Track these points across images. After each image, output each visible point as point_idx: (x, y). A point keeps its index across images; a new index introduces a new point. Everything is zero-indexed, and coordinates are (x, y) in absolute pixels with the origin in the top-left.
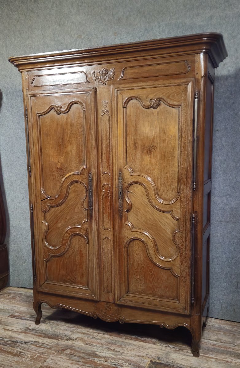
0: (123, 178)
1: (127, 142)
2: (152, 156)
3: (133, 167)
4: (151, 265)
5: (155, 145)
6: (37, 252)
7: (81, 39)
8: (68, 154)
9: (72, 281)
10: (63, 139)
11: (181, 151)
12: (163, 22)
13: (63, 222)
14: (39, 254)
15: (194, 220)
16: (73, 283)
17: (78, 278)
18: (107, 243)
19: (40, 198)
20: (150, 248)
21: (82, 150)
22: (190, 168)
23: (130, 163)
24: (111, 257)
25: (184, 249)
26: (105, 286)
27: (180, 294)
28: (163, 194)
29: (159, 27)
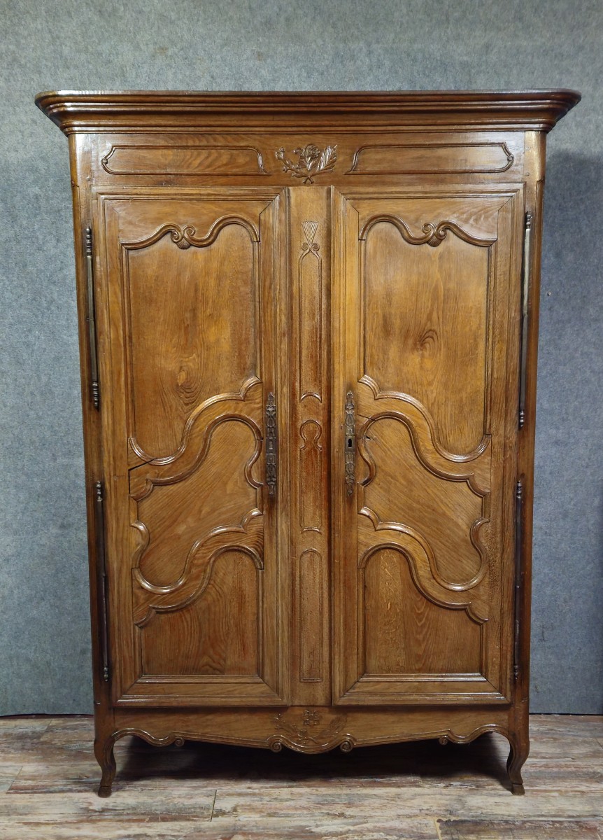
0: (356, 407)
1: (367, 322)
2: (427, 353)
3: (381, 378)
4: (420, 604)
5: (433, 328)
6: (116, 604)
7: (167, 57)
8: (208, 349)
9: (215, 669)
10: (194, 310)
11: (493, 343)
12: (378, 42)
13: (190, 520)
14: (122, 608)
15: (521, 494)
16: (218, 672)
17: (232, 659)
18: (312, 562)
19: (126, 463)
20: (419, 564)
21: (247, 339)
22: (513, 380)
23: (373, 369)
24: (322, 595)
25: (498, 560)
26: (305, 667)
27: (489, 661)
28: (451, 439)
29: (370, 53)
